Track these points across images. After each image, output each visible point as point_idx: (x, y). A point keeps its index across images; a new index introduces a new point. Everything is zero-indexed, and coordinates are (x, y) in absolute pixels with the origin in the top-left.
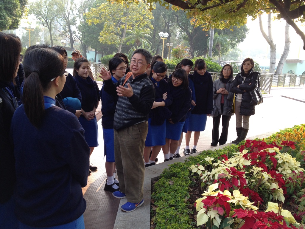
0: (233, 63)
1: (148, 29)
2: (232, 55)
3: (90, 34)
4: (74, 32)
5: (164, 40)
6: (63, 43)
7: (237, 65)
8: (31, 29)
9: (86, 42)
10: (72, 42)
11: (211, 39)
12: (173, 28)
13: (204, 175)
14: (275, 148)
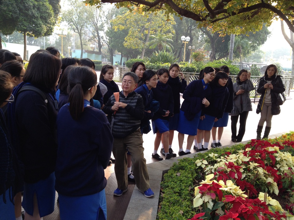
0: (255, 64)
1: (170, 34)
2: (255, 57)
3: (116, 39)
4: (102, 37)
5: (185, 44)
6: (92, 48)
7: (257, 67)
8: (63, 35)
9: (113, 46)
10: (100, 46)
11: (232, 42)
12: (196, 31)
13: (207, 169)
14: (275, 147)
